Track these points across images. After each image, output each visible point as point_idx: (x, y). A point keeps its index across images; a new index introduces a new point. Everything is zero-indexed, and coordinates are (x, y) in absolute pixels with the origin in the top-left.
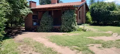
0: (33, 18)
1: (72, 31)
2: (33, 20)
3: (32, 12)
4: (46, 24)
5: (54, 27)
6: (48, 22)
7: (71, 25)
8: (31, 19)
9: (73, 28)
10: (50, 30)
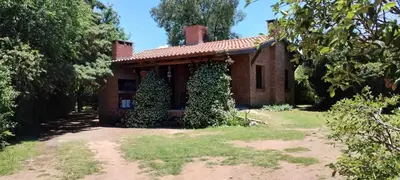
0: (120, 89)
1: (211, 125)
2: (120, 92)
3: (110, 71)
4: (146, 106)
5: (171, 113)
6: (152, 100)
7: (209, 108)
8: (115, 91)
9: (213, 117)
10: (158, 121)
